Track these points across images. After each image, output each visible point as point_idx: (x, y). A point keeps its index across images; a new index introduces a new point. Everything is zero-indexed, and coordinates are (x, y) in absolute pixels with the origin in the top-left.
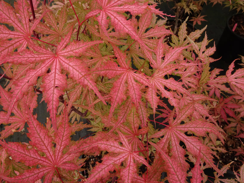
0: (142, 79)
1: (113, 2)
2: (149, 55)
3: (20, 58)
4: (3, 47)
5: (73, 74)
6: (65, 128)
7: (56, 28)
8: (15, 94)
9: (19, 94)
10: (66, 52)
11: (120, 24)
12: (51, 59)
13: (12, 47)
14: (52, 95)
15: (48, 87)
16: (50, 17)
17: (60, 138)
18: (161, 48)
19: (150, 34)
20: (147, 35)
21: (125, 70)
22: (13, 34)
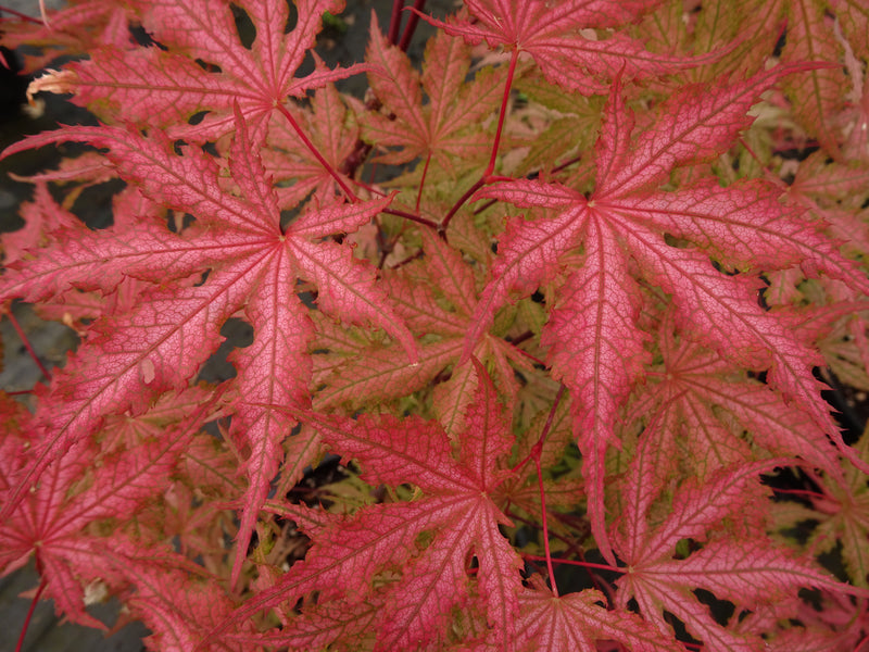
0: (500, 576)
1: (658, 204)
2: (643, 491)
3: (156, 162)
4: (171, 79)
5: (253, 359)
6: (154, 464)
7: (437, 113)
8: (32, 270)
9: (43, 278)
10: (311, 258)
11: (592, 320)
12: (250, 238)
13: (195, 98)
14: (107, 379)
15: (122, 338)
16: (450, 67)
17: (113, 479)
18: (718, 502)
19: (741, 398)
20: (725, 392)
21: (470, 483)
22: (235, 58)
